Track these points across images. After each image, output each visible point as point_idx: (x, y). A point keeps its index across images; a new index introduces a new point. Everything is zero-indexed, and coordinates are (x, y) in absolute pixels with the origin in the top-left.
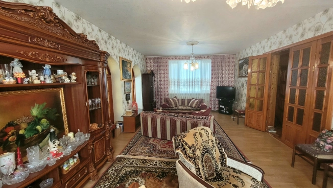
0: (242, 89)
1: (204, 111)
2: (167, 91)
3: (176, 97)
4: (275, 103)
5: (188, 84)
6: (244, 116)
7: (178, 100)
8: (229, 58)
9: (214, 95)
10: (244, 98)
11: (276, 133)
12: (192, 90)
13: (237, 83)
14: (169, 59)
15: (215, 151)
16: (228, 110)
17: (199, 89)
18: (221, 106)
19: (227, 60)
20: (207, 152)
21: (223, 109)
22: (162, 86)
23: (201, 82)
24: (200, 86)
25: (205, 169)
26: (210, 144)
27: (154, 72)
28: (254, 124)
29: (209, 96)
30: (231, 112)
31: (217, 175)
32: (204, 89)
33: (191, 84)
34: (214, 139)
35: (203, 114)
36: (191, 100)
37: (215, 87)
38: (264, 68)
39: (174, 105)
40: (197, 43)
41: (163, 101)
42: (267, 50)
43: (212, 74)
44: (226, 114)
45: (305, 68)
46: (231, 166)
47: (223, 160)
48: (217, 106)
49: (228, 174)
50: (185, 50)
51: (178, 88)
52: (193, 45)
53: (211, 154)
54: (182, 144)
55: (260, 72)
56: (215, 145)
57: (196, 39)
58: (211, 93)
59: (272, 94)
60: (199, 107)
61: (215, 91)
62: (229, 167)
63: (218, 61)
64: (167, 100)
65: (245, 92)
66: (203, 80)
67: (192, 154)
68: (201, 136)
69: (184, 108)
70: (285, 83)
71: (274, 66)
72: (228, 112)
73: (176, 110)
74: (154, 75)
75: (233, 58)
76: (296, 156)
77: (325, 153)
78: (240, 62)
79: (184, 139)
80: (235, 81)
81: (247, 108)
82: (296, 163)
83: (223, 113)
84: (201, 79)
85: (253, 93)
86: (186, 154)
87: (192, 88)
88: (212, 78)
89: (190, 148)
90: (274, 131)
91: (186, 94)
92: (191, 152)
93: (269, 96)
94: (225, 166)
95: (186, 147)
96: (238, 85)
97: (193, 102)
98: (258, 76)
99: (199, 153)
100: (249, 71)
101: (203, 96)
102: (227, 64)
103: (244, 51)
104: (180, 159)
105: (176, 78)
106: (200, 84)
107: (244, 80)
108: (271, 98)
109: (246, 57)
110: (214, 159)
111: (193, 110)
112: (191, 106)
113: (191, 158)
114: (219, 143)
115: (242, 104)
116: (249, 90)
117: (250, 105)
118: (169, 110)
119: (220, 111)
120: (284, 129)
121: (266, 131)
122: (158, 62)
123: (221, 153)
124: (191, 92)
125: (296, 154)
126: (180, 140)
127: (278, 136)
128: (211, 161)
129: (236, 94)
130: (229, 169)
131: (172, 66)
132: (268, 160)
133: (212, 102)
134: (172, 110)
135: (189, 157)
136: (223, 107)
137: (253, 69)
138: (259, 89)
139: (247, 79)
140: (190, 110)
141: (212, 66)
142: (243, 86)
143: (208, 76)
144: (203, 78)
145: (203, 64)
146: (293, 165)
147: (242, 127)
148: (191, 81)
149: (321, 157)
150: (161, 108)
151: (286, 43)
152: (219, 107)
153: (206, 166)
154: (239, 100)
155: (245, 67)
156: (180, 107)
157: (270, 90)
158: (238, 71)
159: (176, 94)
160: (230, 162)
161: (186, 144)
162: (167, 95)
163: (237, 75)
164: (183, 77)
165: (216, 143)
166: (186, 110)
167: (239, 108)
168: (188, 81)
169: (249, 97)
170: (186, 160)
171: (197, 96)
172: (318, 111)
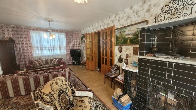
0: (84, 50)
1: (61, 66)
2: (31, 55)
3: (40, 59)
4: (97, 57)
5: (50, 49)
6: (86, 65)
7: (42, 61)
8: (76, 33)
9: (69, 55)
10: (85, 55)
11: (99, 70)
12: (54, 53)
13: (81, 47)
14: (30, 29)
15: (68, 90)
16: (78, 63)
17: (59, 52)
18: (74, 61)
19: (74, 34)
20: (62, 93)
21: (75, 62)
22: (25, 51)
23: (60, 47)
24: (59, 50)
25: (62, 105)
26: (65, 87)
27: (14, 39)
28: (90, 68)
29: (66, 56)
30: (79, 64)
31: (70, 105)
32: (63, 52)
33: (52, 48)
34: (67, 83)
35: (61, 68)
36: (53, 60)
37: (69, 50)
38: (92, 39)
39: (38, 65)
40: (53, 21)
41: (27, 63)
42: (93, 31)
43: (67, 42)
44: (77, 65)
45: (106, 40)
46: (78, 95)
47: (74, 94)
48: (71, 61)
49: (77, 100)
50: (44, 24)
51: (41, 52)
52: (49, 21)
53: (66, 93)
54: (40, 95)
55: (90, 41)
56: (68, 86)
57: (51, 17)
58: (67, 54)
59: (96, 52)
60: (59, 64)
61: (70, 52)
62: (77, 96)
63: (69, 34)
64: (31, 62)
65: (85, 52)
66: (61, 46)
67: (50, 100)
68: (57, 84)
69: (48, 66)
70: (100, 47)
71: (96, 39)
72: (78, 64)
73: (40, 68)
74: (14, 42)
75: (78, 34)
76: (106, 79)
77: (113, 74)
78: (82, 36)
79: (42, 91)
80: (80, 46)
81: (87, 60)
82: (106, 81)
83: (75, 65)
84: (60, 45)
85: (89, 52)
86: (45, 102)
87: (54, 51)
88: (67, 45)
89: (47, 95)
90: (98, 70)
91: (49, 56)
92: (49, 98)
93: (95, 53)
94: (75, 96)
95: (44, 96)
96: (82, 49)
97: (55, 61)
98: (90, 43)
99: (56, 96)
100: (86, 41)
101: (62, 56)
102: (75, 37)
103: (83, 30)
104: (40, 107)
105: (39, 45)
106: (59, 48)
107: (84, 45)
108: (96, 54)
109: (84, 33)
110: (67, 96)
111: (55, 66)
112: (53, 64)
113: (49, 102)
114: (70, 85)
115: (84, 59)
116: (86, 51)
117: (88, 59)
118: (34, 69)
119: (73, 64)
120: (101, 68)
121: (95, 70)
122: (17, 31)
123: (72, 90)
124: (53, 54)
125: (106, 78)
126: (38, 92)
127: (100, 71)
128: (66, 98)
129: (81, 53)
130: (77, 98)
131: (34, 35)
132: (96, 84)
133: (68, 60)
134: (37, 69)
135: (48, 102)
136: (75, 61)
137: (87, 40)
138: (91, 50)
139: (85, 45)
140: (52, 66)
141: (66, 37)
142: (84, 49)
143: (64, 43)
144: (61, 45)
145: (60, 36)
146: (105, 83)
147: (85, 71)
148: (52, 46)
149: (113, 76)
150: (25, 70)
151: (99, 29)
152: (73, 62)
153: (62, 102)
154: (83, 56)
155: (84, 39)
156: (44, 66)
157: (95, 51)
158: (81, 41)
159: (40, 57)
160: (78, 93)
161: (44, 94)
162: (32, 58)
163: (81, 43)
164: (45, 44)
165: (69, 85)
166: (49, 67)
167: (83, 61)
168: (50, 46)
169: (87, 54)
170: (45, 106)
171: (58, 57)
172: (111, 58)
